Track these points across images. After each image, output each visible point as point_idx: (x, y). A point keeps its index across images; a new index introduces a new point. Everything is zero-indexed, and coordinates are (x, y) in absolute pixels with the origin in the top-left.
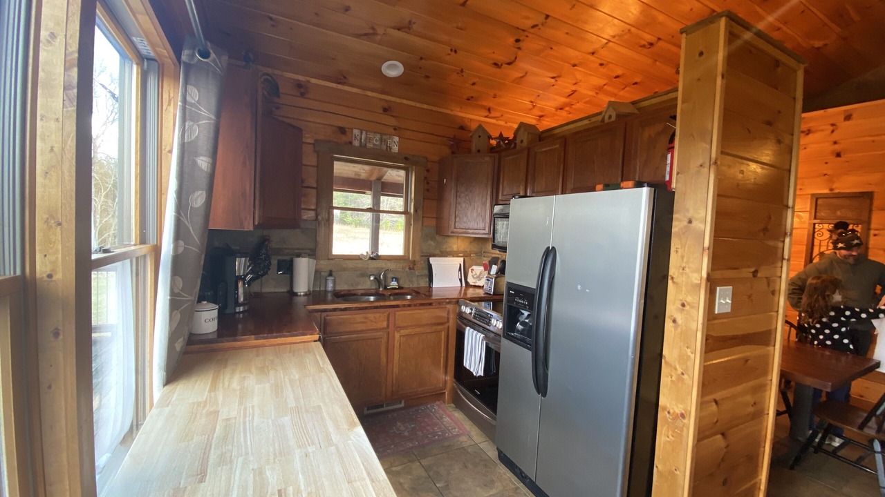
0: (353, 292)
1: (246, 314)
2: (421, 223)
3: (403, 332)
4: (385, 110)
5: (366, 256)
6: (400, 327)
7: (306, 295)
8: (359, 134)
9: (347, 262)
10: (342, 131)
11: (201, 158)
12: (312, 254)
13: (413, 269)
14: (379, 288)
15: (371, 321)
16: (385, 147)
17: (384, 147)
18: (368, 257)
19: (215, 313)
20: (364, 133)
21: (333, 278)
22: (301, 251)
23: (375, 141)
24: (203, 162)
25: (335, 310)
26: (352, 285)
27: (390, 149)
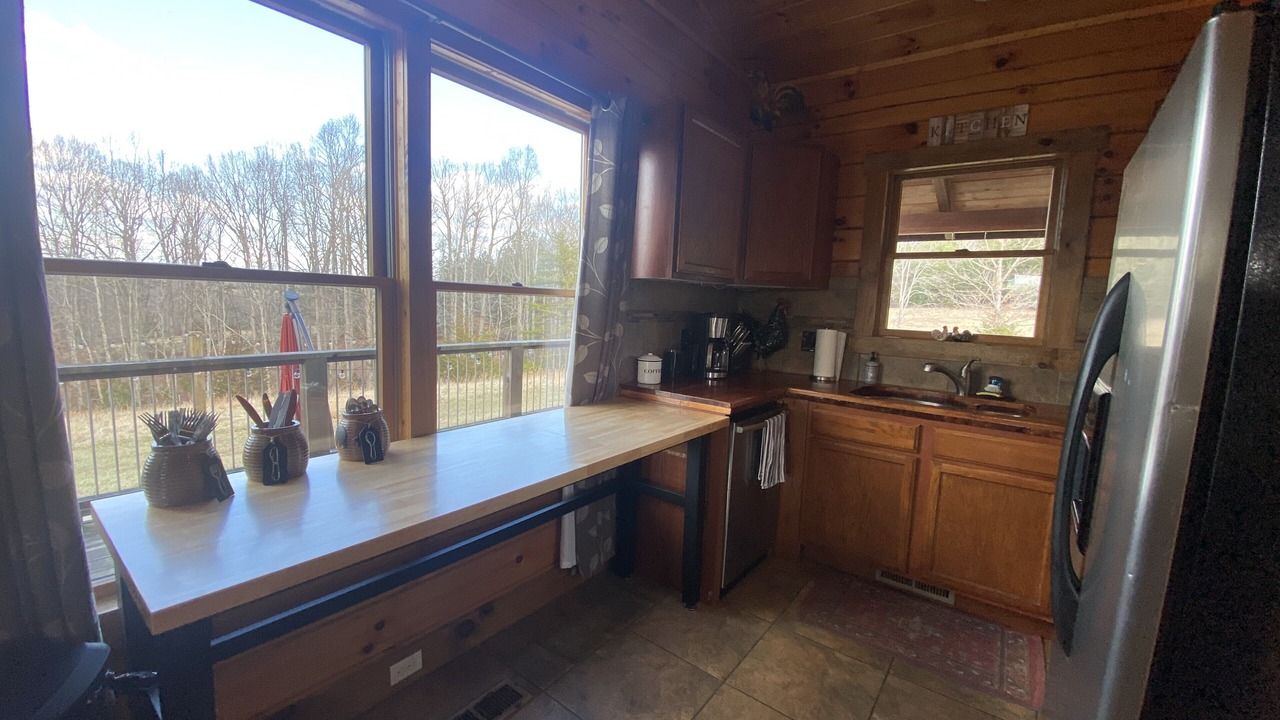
0: (908, 392)
1: (722, 384)
2: (1078, 272)
3: (946, 467)
4: (1001, 63)
5: (942, 335)
6: (942, 457)
7: (828, 380)
8: (941, 125)
9: (904, 341)
10: (912, 128)
11: (605, 206)
12: (847, 326)
13: (1051, 366)
14: (958, 392)
15: (884, 431)
16: (995, 131)
17: (993, 133)
18: (945, 337)
19: (658, 365)
20: (951, 121)
21: (876, 364)
22: (834, 322)
23: (974, 126)
24: (606, 210)
25: (827, 401)
26: (911, 381)
27: (1007, 131)
